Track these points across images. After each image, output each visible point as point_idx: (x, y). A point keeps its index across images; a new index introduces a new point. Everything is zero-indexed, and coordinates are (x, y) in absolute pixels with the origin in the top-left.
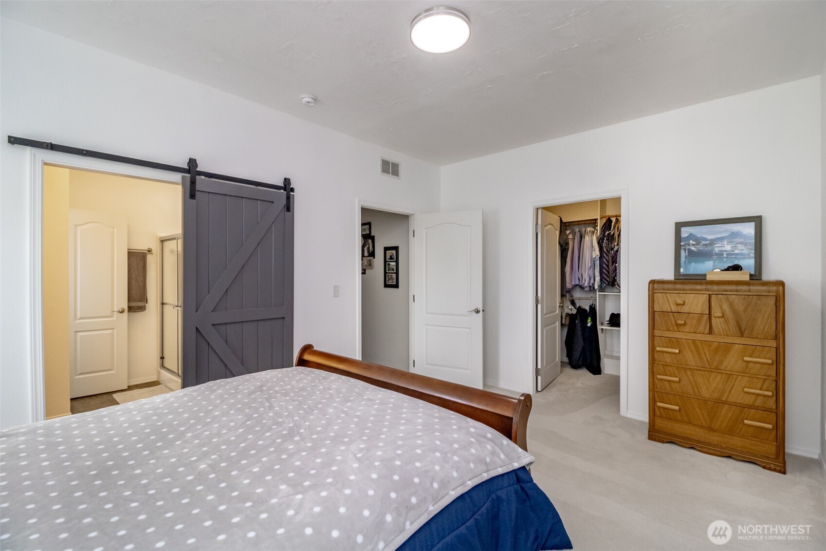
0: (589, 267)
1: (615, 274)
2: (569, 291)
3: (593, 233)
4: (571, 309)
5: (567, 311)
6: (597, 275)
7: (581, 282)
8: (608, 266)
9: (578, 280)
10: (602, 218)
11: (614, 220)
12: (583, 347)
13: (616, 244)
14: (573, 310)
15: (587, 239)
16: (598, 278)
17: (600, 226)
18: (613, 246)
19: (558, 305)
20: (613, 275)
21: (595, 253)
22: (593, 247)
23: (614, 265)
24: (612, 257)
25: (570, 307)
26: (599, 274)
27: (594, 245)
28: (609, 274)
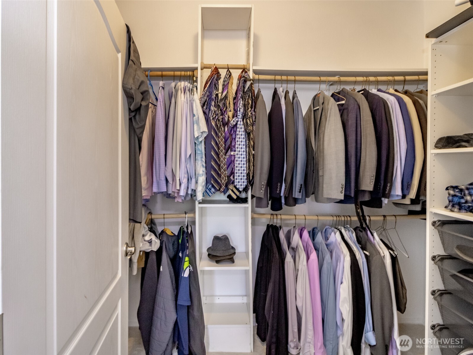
0: (188, 156)
1: (230, 170)
2: (146, 204)
3: (191, 91)
4: (150, 242)
5: (143, 246)
6: (201, 172)
7: (170, 185)
8: (218, 154)
9: (164, 182)
10: (205, 68)
11: (223, 73)
12: (176, 324)
13: (230, 114)
14: (153, 245)
15: (182, 98)
16: (202, 179)
17: (202, 82)
18: (226, 119)
19: (121, 249)
20: (227, 173)
21: (199, 128)
22: (194, 115)
23: (228, 154)
24: (225, 138)
25: (147, 238)
26: (204, 169)
27: (195, 112)
28: (220, 169)
